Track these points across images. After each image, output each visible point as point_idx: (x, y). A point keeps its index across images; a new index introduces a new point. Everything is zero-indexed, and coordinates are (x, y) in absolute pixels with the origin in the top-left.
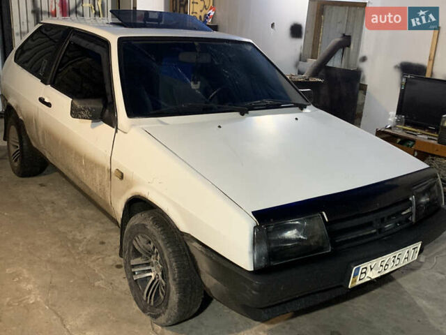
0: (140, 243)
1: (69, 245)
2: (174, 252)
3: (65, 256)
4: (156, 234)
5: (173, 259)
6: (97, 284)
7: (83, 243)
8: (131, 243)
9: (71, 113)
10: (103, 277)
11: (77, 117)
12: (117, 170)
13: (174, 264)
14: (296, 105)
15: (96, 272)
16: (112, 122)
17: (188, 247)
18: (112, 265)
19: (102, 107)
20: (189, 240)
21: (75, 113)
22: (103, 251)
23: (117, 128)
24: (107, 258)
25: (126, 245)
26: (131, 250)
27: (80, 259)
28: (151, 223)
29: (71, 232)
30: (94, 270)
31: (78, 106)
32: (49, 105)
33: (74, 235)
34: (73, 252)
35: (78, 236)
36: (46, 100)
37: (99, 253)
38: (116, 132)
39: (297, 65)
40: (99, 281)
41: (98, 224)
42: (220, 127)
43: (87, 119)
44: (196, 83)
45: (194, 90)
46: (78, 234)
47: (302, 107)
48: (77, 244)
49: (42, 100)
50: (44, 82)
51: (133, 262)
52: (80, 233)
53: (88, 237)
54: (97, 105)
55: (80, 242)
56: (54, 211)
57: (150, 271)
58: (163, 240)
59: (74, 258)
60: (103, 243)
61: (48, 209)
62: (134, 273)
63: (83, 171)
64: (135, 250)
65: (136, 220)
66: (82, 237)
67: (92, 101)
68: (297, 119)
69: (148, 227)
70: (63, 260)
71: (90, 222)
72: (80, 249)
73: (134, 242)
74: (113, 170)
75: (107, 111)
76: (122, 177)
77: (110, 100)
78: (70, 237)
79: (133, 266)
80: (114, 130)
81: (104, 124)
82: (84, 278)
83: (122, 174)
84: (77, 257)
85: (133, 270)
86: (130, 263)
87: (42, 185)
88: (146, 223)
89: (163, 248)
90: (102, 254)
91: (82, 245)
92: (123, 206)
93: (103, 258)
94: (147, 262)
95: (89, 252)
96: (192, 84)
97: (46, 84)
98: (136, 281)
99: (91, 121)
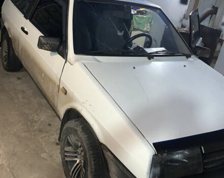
0: (72, 139)
1: (29, 124)
2: (93, 154)
3: (25, 132)
4: (83, 138)
5: (92, 159)
6: (42, 155)
7: (38, 123)
8: (66, 137)
9: (38, 45)
10: (47, 151)
11: (42, 48)
12: (63, 87)
13: (93, 162)
14: (184, 55)
15: (43, 146)
16: (64, 55)
17: (103, 154)
18: (54, 142)
19: (58, 43)
20: (104, 149)
21: (41, 45)
22: (50, 131)
23: (66, 60)
24: (52, 136)
25: (63, 137)
26: (66, 141)
27: (34, 135)
28: (81, 130)
29: (31, 114)
30: (42, 145)
31: (43, 41)
32: (26, 33)
33: (34, 117)
34: (31, 129)
35: (36, 118)
36: (26, 30)
37: (46, 132)
38: (66, 62)
39: (181, 21)
40: (44, 153)
41: (49, 111)
42: (134, 68)
43: (48, 50)
44: (121, 32)
45: (120, 36)
46: (36, 117)
47: (188, 56)
48: (34, 124)
49: (23, 29)
50: (26, 17)
51: (67, 149)
52: (37, 115)
53: (42, 119)
54: (55, 42)
55: (36, 122)
56: (23, 98)
57: (76, 157)
58: (87, 144)
59: (31, 134)
60: (50, 125)
61: (20, 96)
62: (66, 156)
63: (42, 81)
64: (68, 142)
65: (71, 124)
66: (38, 119)
67: (53, 39)
68: (185, 66)
69: (79, 133)
70: (23, 135)
71: (44, 108)
72: (35, 127)
73: (68, 137)
74: (61, 87)
75: (62, 47)
76: (66, 93)
77: (64, 39)
78: (30, 118)
79: (66, 152)
80: (65, 60)
81: (58, 55)
82: (35, 150)
83: (66, 91)
84: (33, 134)
85: (66, 154)
86: (64, 149)
87: (19, 78)
88: (77, 129)
89: (87, 150)
90: (48, 133)
91: (37, 125)
92: (64, 112)
93: (49, 136)
94: (75, 151)
95: (41, 131)
96: (119, 31)
97: (27, 19)
98: (67, 161)
99: (50, 52)
